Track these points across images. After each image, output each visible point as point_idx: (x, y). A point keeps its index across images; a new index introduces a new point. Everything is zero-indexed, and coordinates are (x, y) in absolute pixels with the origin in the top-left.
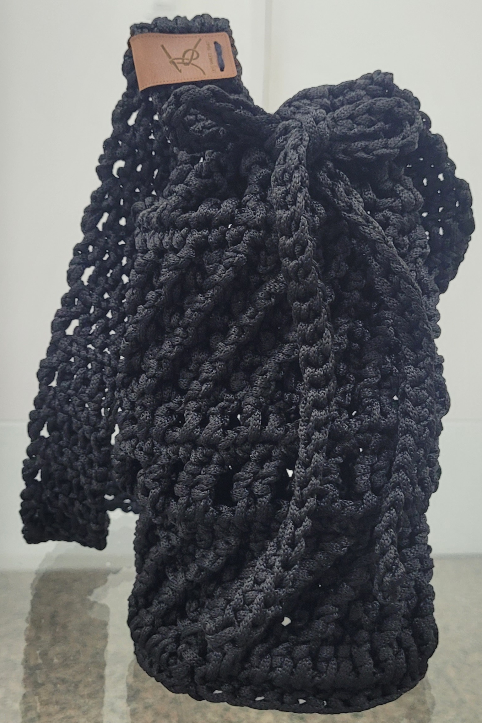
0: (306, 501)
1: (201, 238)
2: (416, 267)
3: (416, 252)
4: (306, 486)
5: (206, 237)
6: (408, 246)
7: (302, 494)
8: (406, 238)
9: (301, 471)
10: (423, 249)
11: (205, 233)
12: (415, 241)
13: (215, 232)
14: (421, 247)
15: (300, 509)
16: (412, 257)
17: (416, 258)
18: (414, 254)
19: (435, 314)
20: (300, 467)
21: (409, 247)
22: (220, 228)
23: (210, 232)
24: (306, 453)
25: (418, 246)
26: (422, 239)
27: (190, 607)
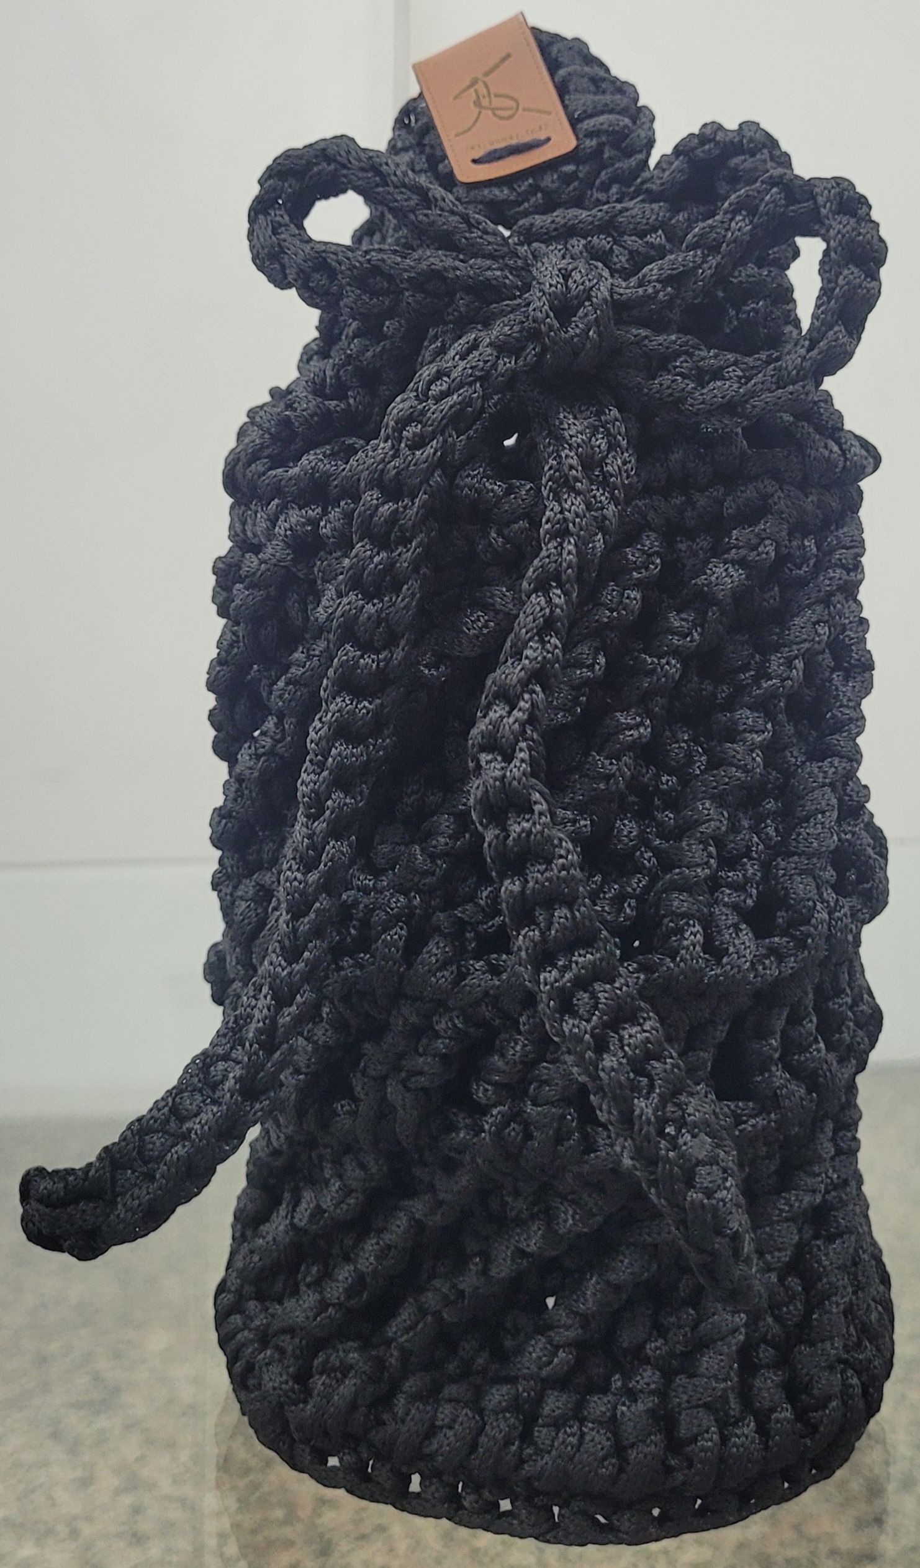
0: (305, 948)
1: (304, 525)
2: (829, 614)
3: (831, 579)
4: (306, 914)
5: (315, 523)
6: (812, 562)
7: (295, 930)
8: (810, 543)
9: (295, 879)
10: (848, 571)
11: (314, 512)
12: (831, 552)
13: (335, 514)
14: (843, 567)
15: (290, 964)
16: (819, 591)
17: (831, 594)
18: (827, 582)
19: (851, 719)
20: (295, 867)
21: (815, 565)
22: (342, 503)
23: (325, 512)
24: (310, 837)
25: (836, 565)
26: (852, 547)
27: (308, 1273)
